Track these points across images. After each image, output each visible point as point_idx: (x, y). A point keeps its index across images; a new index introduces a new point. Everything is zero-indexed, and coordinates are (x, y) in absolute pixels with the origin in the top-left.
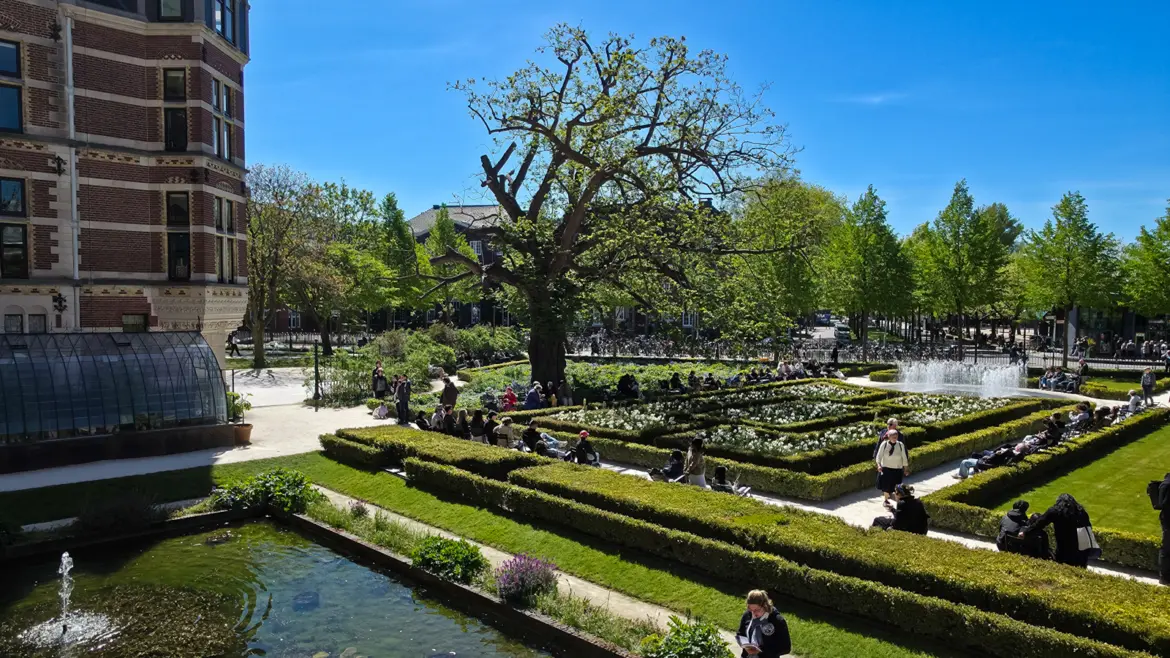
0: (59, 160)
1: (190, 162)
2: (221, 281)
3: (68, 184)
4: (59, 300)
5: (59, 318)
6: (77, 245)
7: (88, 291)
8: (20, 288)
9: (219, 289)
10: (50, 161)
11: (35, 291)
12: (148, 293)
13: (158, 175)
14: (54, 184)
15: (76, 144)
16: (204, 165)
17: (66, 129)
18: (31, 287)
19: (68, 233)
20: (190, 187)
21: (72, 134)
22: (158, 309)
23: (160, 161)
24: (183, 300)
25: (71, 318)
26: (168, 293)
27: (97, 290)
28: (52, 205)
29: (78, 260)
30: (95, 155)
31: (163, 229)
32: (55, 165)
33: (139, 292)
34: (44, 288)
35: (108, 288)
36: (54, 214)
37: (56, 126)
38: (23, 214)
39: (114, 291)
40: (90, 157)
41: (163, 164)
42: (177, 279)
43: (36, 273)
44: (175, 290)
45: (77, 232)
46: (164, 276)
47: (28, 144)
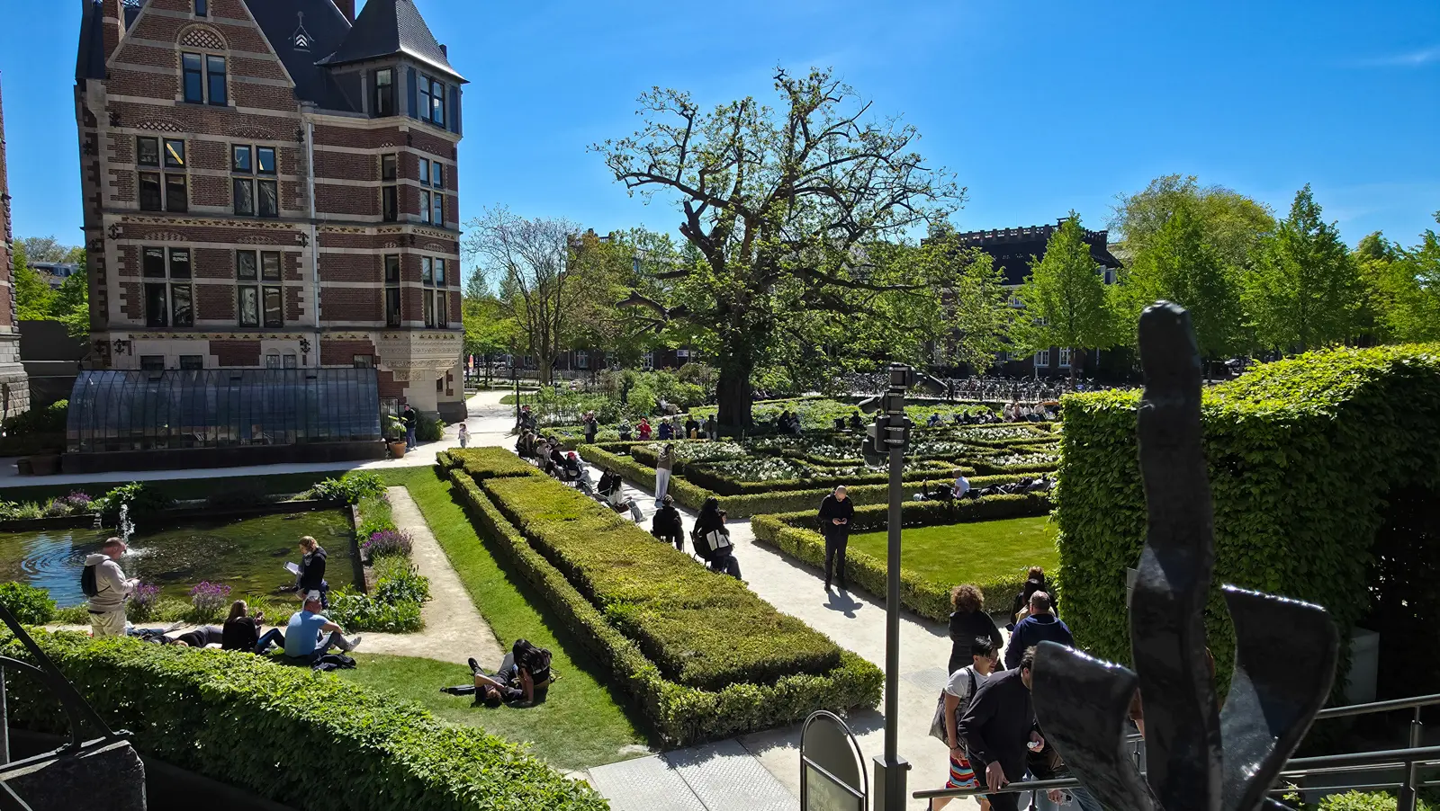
0: (304, 235)
1: (399, 230)
2: (429, 327)
3: (311, 253)
4: (304, 343)
5: (304, 357)
6: (318, 300)
7: (327, 337)
8: (276, 335)
9: (426, 333)
10: (297, 236)
11: (287, 337)
12: (373, 337)
13: (378, 242)
14: (300, 254)
15: (316, 222)
16: (410, 232)
17: (309, 211)
18: (284, 334)
19: (311, 291)
20: (399, 250)
21: (313, 215)
22: (380, 351)
23: (379, 231)
24: (396, 342)
25: (314, 358)
26: (386, 337)
27: (334, 336)
28: (299, 270)
29: (318, 312)
30: (331, 229)
31: (382, 285)
32: (301, 240)
33: (366, 337)
34: (293, 335)
35: (342, 333)
36: (300, 277)
37: (301, 209)
38: (279, 279)
39: (347, 336)
40: (327, 231)
41: (382, 233)
42: (393, 326)
43: (287, 323)
44: (391, 335)
45: (317, 291)
46: (383, 323)
47: (281, 225)
